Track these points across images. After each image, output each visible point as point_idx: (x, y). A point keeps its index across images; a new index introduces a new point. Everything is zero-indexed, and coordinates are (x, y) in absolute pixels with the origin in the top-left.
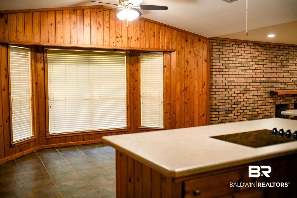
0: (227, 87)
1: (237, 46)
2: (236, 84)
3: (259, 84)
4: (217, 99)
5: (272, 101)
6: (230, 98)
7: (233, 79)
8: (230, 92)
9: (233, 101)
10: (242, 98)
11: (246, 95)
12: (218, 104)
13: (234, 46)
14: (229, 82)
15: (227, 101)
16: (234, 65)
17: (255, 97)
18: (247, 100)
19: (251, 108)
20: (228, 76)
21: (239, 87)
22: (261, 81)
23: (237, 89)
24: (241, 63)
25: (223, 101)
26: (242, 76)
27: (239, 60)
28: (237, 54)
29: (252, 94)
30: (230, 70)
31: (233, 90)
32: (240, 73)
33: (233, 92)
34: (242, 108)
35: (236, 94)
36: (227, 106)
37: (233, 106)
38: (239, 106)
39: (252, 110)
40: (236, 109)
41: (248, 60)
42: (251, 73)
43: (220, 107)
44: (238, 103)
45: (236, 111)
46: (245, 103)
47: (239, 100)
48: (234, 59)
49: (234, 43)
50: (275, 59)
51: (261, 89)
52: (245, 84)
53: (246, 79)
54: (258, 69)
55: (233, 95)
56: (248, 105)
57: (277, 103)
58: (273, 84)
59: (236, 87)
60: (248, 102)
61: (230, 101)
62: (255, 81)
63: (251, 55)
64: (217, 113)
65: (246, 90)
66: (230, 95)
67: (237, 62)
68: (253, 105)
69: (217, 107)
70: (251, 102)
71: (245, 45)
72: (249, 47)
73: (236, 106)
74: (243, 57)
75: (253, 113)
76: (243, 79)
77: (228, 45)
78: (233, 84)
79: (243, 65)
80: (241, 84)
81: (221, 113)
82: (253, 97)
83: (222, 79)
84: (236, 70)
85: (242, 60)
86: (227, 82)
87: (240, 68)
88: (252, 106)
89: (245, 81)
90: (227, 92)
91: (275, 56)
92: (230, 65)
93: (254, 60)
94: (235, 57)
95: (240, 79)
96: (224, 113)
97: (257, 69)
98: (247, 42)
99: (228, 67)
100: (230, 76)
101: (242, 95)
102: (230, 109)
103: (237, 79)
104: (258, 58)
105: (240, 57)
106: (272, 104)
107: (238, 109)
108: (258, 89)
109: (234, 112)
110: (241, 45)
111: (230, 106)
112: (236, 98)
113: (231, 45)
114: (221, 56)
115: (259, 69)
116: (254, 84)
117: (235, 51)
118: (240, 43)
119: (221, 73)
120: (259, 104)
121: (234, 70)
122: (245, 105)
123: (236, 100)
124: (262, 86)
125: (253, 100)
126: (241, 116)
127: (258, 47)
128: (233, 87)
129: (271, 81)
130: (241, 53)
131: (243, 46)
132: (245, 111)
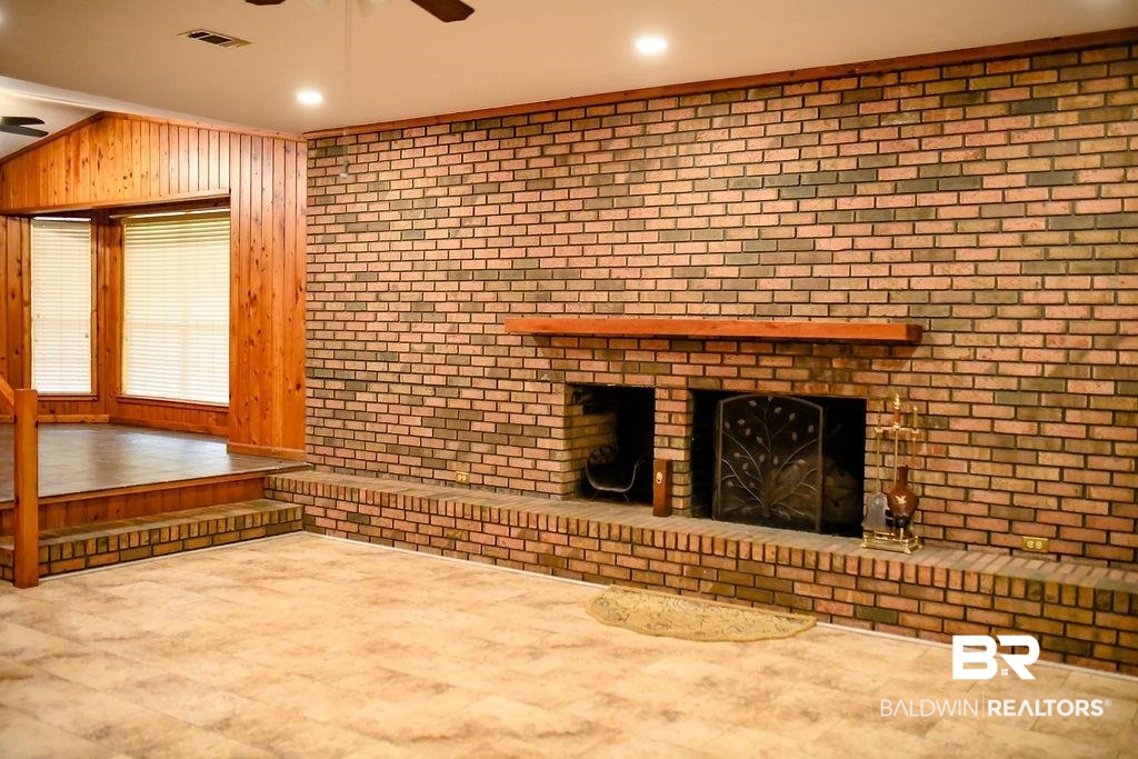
0: (351, 297)
1: (385, 146)
2: (383, 287)
3: (479, 286)
4: (320, 335)
5: (544, 364)
6: (361, 336)
7: (372, 267)
8: (360, 316)
9: (371, 346)
10: (404, 337)
11: (418, 327)
12: (321, 354)
13: (373, 147)
14: (358, 277)
15: (350, 345)
16: (374, 217)
17: (458, 339)
18: (423, 348)
19: (441, 381)
20: (352, 257)
21: (393, 297)
22: (485, 276)
23: (384, 306)
24: (399, 206)
25: (339, 345)
26: (406, 256)
27: (394, 195)
28: (383, 177)
29: (445, 328)
30: (362, 237)
31: (371, 307)
32: (396, 246)
33: (371, 317)
34: (405, 378)
35: (380, 322)
36: (349, 365)
37: (372, 366)
38: (393, 367)
39: (447, 392)
40: (381, 377)
41: (429, 193)
42: (440, 243)
43: (329, 364)
44: (389, 358)
45: (383, 388)
46: (417, 358)
47: (392, 347)
48: (374, 197)
49: (373, 137)
50: (563, 171)
51: (488, 307)
52: (416, 286)
53: (418, 266)
54: (474, 223)
55: (371, 327)
56: (428, 369)
57: (573, 377)
58: (545, 285)
59: (383, 296)
60: (427, 358)
61: (359, 346)
62: (460, 275)
63: (442, 171)
64: (319, 383)
65: (421, 308)
66: (361, 326)
67: (385, 206)
68: (453, 370)
69: (319, 363)
70: (440, 359)
71: (414, 139)
72: (433, 141)
73: (382, 366)
74: (408, 184)
75: (452, 404)
76: (408, 266)
77: (354, 149)
78: (372, 287)
79: (407, 215)
80: (401, 286)
81: (331, 385)
82: (450, 340)
83: (336, 268)
84: (383, 236)
85: (406, 194)
86: (349, 277)
87: (396, 226)
88: (447, 376)
89: (418, 276)
90: (349, 316)
91: (559, 161)
92: (362, 218)
93: (453, 191)
94: (378, 187)
95: (396, 266)
96: (339, 385)
97: (467, 224)
98: (424, 123)
99: (354, 227)
100: (361, 257)
101: (404, 327)
102: (360, 376)
103: (385, 267)
104: (473, 179)
105: (395, 185)
106: (545, 377)
107: (389, 378)
108: (473, 307)
109: (374, 387)
110: (402, 138)
111: (361, 366)
112: (382, 336)
113: (364, 148)
114: (330, 191)
115: (479, 224)
116: (454, 286)
117: (378, 167)
118: (397, 135)
119: (330, 248)
120: (479, 372)
121: (374, 236)
122: (415, 369)
123: (382, 347)
124: (490, 296)
125: (451, 349)
126: (404, 410)
127: (469, 137)
128: (372, 297)
129: (538, 274)
130: (401, 170)
131: (409, 143)
132: (418, 391)
